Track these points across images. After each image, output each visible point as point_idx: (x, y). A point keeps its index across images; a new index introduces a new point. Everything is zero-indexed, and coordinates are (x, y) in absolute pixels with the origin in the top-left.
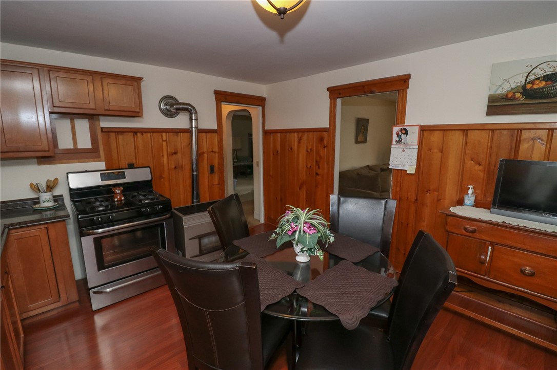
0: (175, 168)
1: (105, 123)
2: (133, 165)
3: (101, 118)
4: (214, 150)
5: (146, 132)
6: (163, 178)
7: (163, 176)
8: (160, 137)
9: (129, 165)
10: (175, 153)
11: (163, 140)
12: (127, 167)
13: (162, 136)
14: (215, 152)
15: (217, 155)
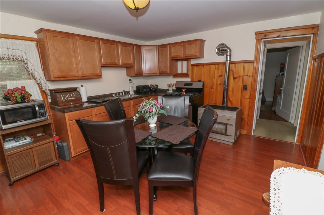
0: (220, 84)
1: (193, 62)
2: (201, 80)
3: (191, 59)
4: (249, 75)
5: (207, 65)
6: (213, 89)
7: (213, 88)
8: (214, 67)
9: (199, 80)
10: (221, 76)
11: (216, 69)
12: (198, 81)
13: (215, 66)
14: (250, 76)
15: (251, 78)
